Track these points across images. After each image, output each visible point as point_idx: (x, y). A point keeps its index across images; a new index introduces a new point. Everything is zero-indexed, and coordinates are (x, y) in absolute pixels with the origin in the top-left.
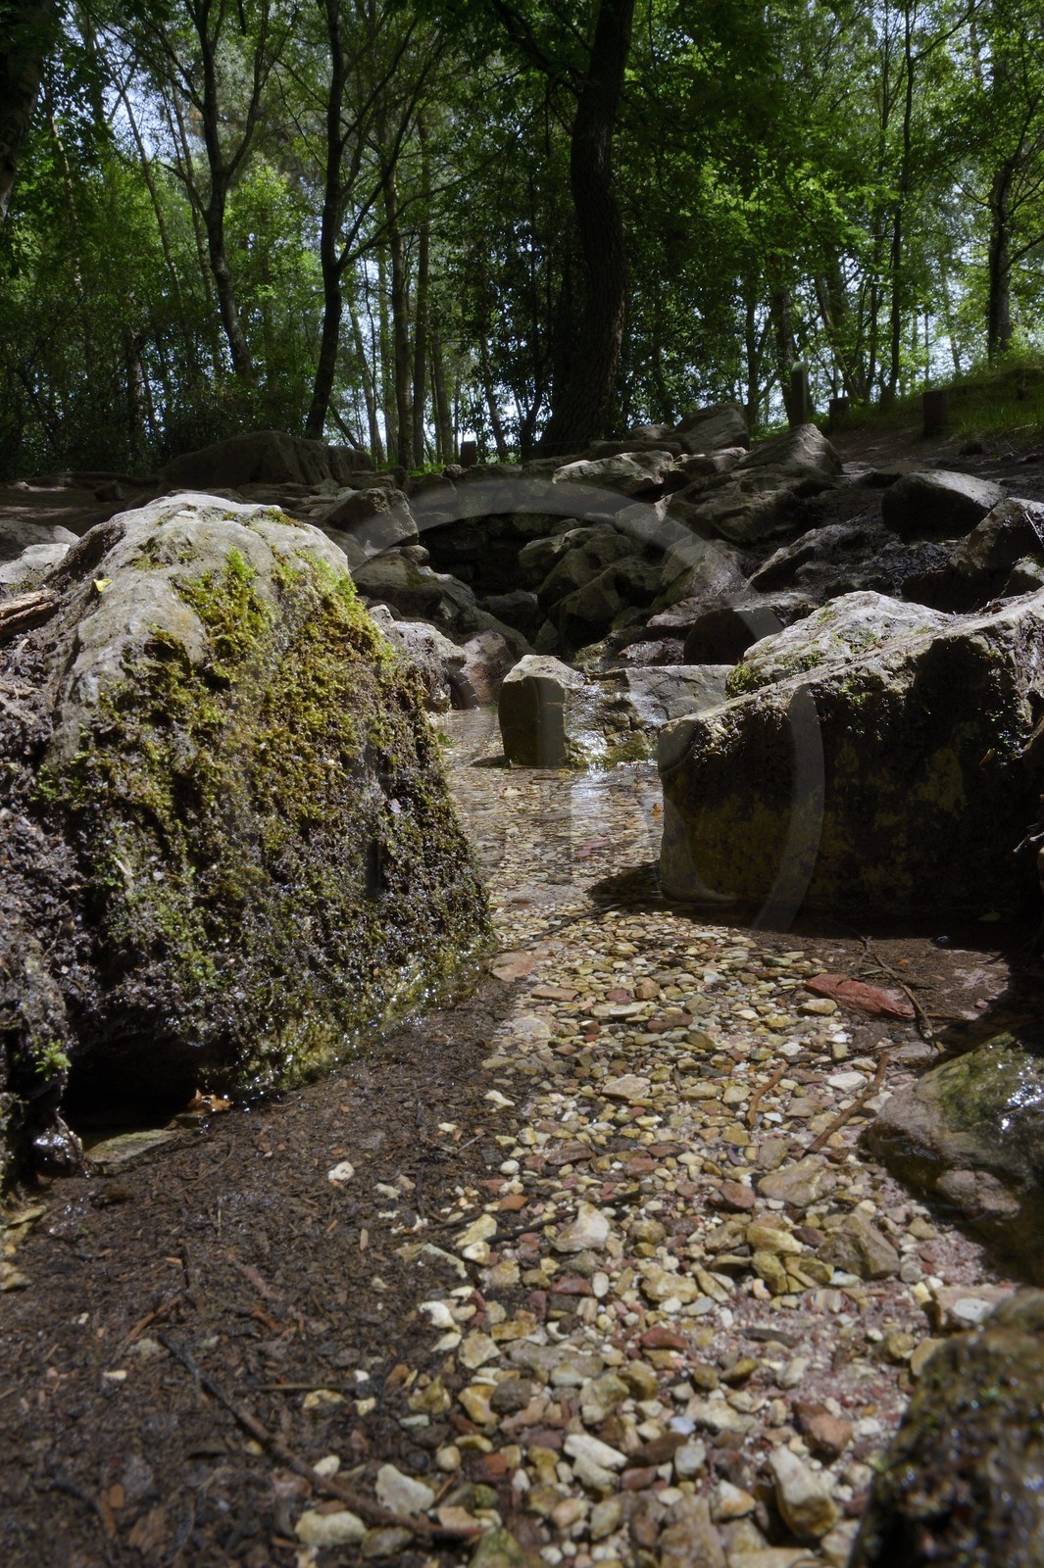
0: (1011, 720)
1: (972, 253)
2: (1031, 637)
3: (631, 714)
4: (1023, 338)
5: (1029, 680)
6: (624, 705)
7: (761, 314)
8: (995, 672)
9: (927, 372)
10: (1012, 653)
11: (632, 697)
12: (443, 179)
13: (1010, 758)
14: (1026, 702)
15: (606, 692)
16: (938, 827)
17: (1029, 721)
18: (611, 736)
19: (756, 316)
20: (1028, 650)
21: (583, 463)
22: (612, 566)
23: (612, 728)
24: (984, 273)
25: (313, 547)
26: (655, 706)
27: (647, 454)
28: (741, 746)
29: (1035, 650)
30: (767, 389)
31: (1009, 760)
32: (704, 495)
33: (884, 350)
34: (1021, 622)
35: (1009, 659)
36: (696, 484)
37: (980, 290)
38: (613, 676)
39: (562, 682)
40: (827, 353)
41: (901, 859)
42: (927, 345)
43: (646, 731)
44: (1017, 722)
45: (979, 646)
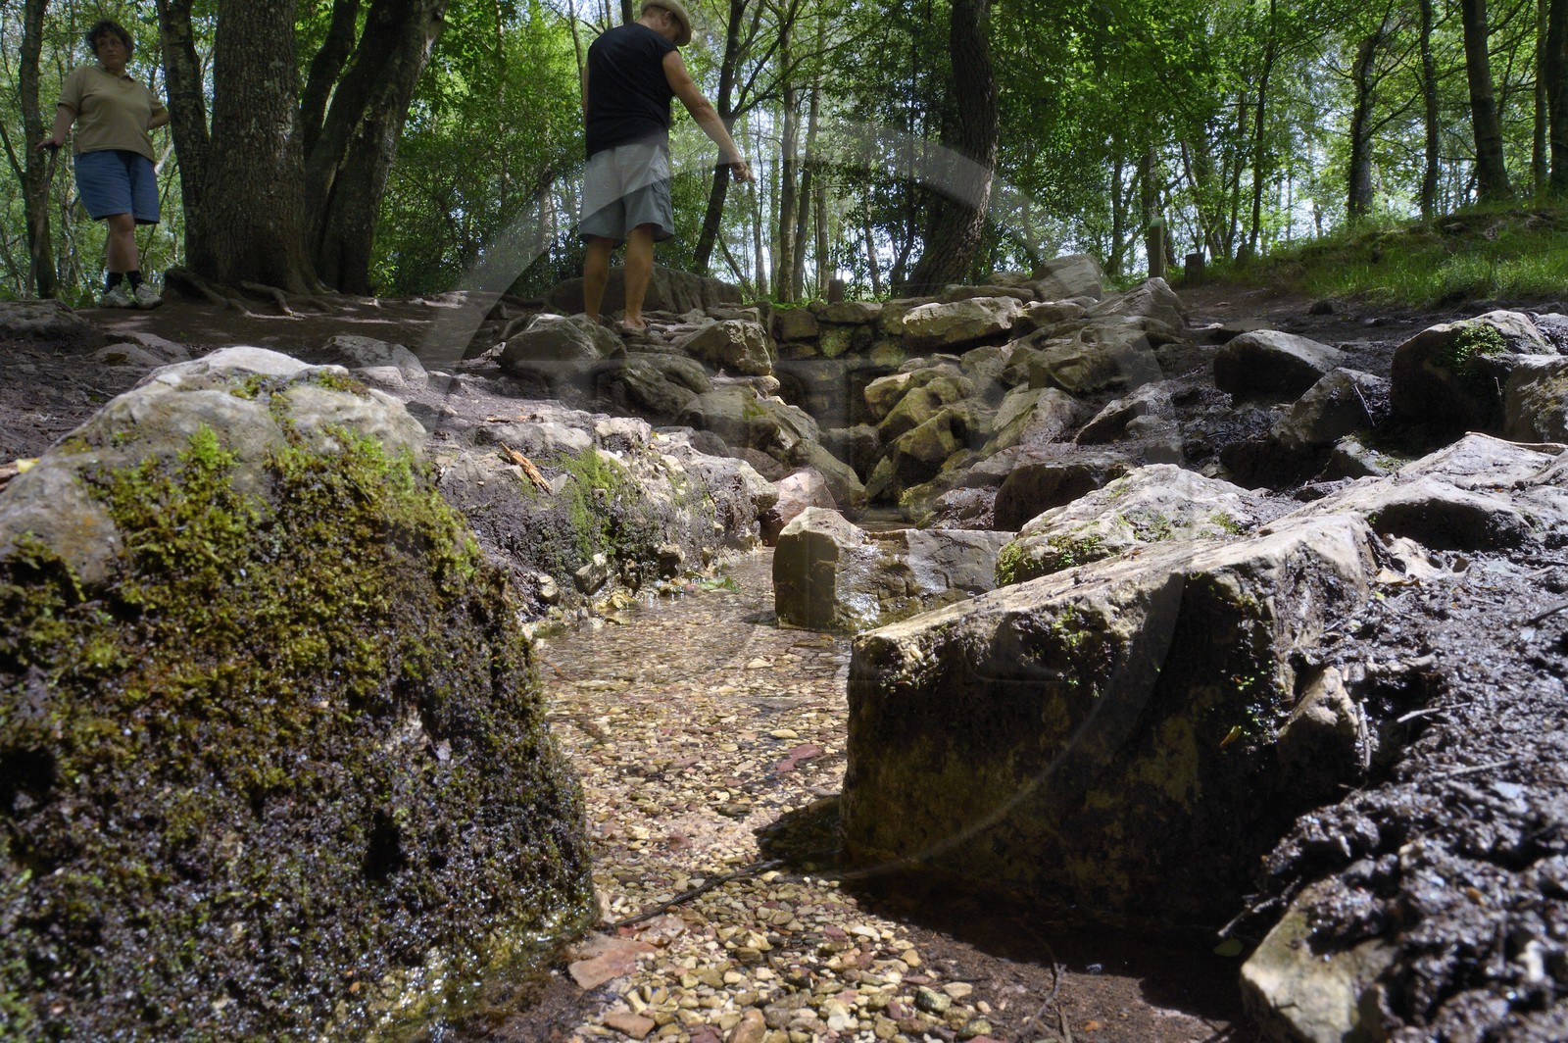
0: (1264, 689)
1: (1336, 120)
2: (1300, 577)
3: (908, 579)
4: (1383, 204)
5: (1294, 636)
6: (900, 569)
7: (1128, 173)
8: (1247, 624)
9: (1288, 232)
10: (1270, 601)
11: (911, 560)
12: (837, 40)
13: (1260, 740)
14: (1287, 667)
15: (884, 554)
16: (1163, 819)
17: (1290, 693)
18: (885, 602)
19: (1123, 176)
20: (1296, 593)
21: (934, 305)
22: (949, 407)
23: (887, 592)
24: (1347, 141)
25: (360, 420)
26: (935, 571)
27: (997, 299)
28: (936, 678)
29: (1307, 594)
30: (1132, 242)
31: (1259, 744)
32: (1048, 342)
33: (1245, 210)
34: (1287, 559)
35: (1266, 609)
36: (1042, 331)
37: (1341, 157)
38: (893, 537)
39: (838, 540)
40: (1192, 211)
41: (1115, 854)
42: (1290, 207)
43: (923, 598)
44: (1272, 694)
45: (1227, 589)
